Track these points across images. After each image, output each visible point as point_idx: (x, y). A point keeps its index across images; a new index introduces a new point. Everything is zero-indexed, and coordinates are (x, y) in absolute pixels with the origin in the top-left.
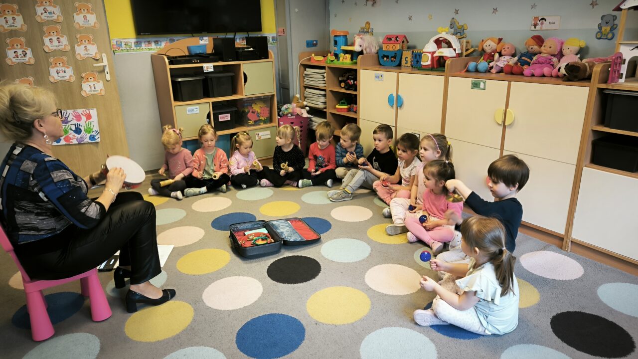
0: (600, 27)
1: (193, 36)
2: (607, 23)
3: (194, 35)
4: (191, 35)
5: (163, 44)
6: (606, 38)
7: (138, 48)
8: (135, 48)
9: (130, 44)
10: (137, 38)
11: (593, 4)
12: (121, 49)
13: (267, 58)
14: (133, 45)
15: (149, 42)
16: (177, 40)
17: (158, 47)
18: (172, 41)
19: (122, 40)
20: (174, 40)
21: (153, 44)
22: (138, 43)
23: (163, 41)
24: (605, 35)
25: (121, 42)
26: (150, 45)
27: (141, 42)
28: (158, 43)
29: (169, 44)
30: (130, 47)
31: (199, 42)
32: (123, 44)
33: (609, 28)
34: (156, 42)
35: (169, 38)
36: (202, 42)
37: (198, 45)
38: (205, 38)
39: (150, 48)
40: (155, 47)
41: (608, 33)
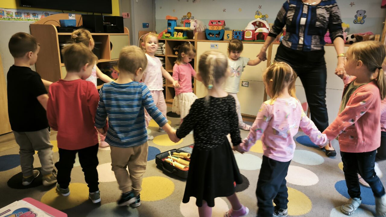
0: (356, 17)
1: (63, 13)
2: (360, 15)
3: (64, 11)
4: (61, 11)
5: (40, 17)
6: (360, 23)
7: (19, 18)
8: (16, 18)
9: (11, 14)
10: (17, 9)
11: (352, 4)
12: (3, 17)
13: (123, 32)
14: (14, 15)
15: (28, 14)
16: (51, 15)
17: (36, 19)
18: (47, 14)
19: (4, 10)
20: (48, 15)
21: (31, 16)
22: (18, 14)
23: (40, 14)
24: (359, 21)
25: (3, 11)
26: (28, 16)
27: (21, 13)
28: (35, 16)
29: (44, 17)
30: (12, 17)
31: (68, 18)
32: (5, 13)
33: (361, 18)
34: (34, 15)
35: (45, 12)
36: (71, 18)
37: (68, 19)
38: (73, 15)
39: (28, 18)
40: (33, 18)
41: (361, 20)
